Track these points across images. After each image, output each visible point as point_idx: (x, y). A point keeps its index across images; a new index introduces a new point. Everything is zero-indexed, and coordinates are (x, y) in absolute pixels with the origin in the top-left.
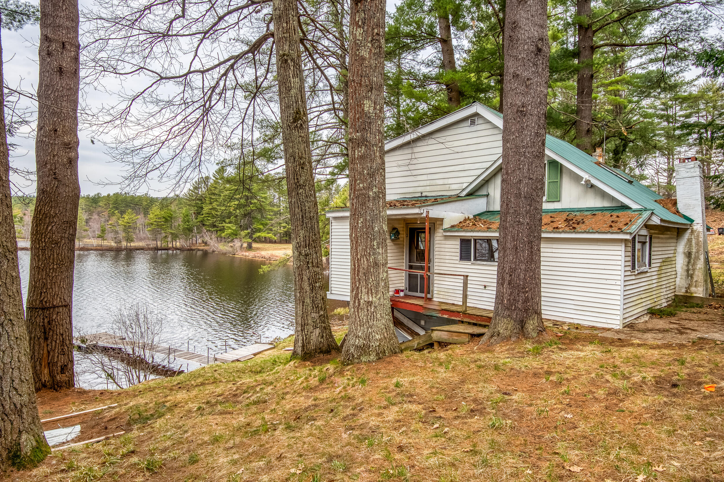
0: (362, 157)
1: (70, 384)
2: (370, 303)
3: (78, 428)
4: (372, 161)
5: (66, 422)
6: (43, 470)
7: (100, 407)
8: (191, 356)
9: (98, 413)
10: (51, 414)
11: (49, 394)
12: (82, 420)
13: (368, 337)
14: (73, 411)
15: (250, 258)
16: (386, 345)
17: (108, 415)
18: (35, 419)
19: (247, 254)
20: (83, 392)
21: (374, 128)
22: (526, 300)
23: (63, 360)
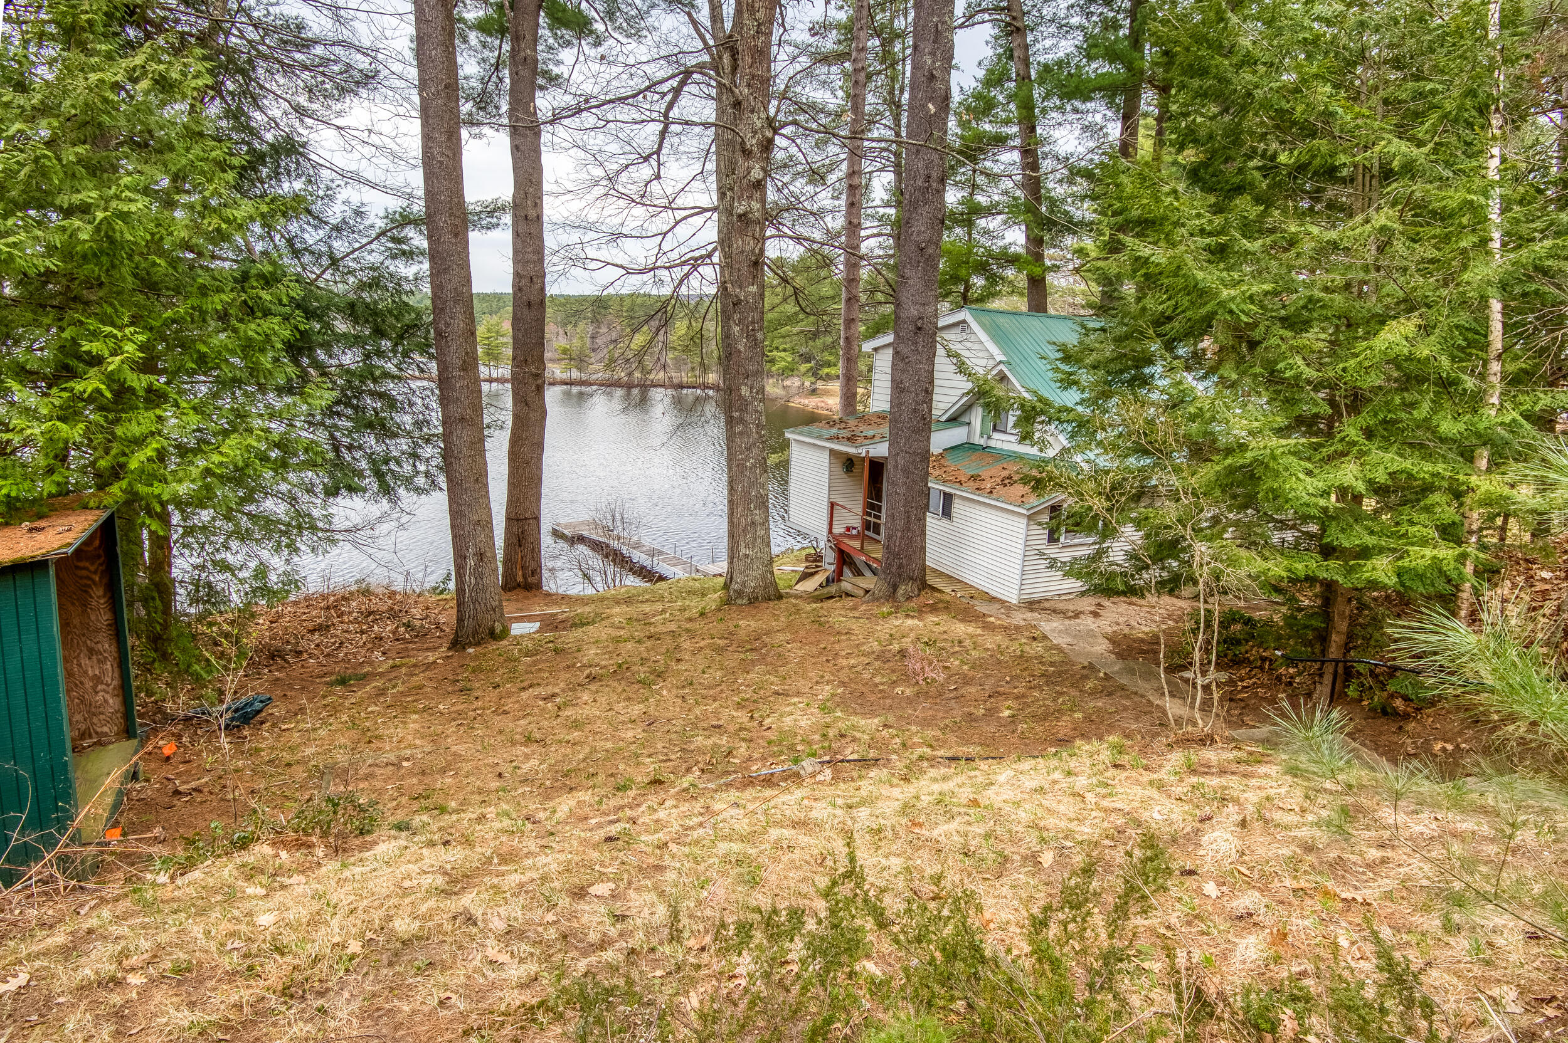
0: (741, 433)
1: (538, 586)
2: (747, 556)
3: (538, 624)
4: (749, 436)
5: (530, 619)
6: (504, 643)
7: (556, 610)
8: (676, 561)
9: (553, 615)
10: (522, 610)
11: (522, 593)
12: (542, 618)
13: (744, 584)
14: (537, 611)
15: (809, 409)
16: (760, 592)
17: (561, 617)
18: (502, 615)
19: (806, 401)
20: (548, 595)
21: (750, 408)
22: (900, 567)
23: (533, 564)
